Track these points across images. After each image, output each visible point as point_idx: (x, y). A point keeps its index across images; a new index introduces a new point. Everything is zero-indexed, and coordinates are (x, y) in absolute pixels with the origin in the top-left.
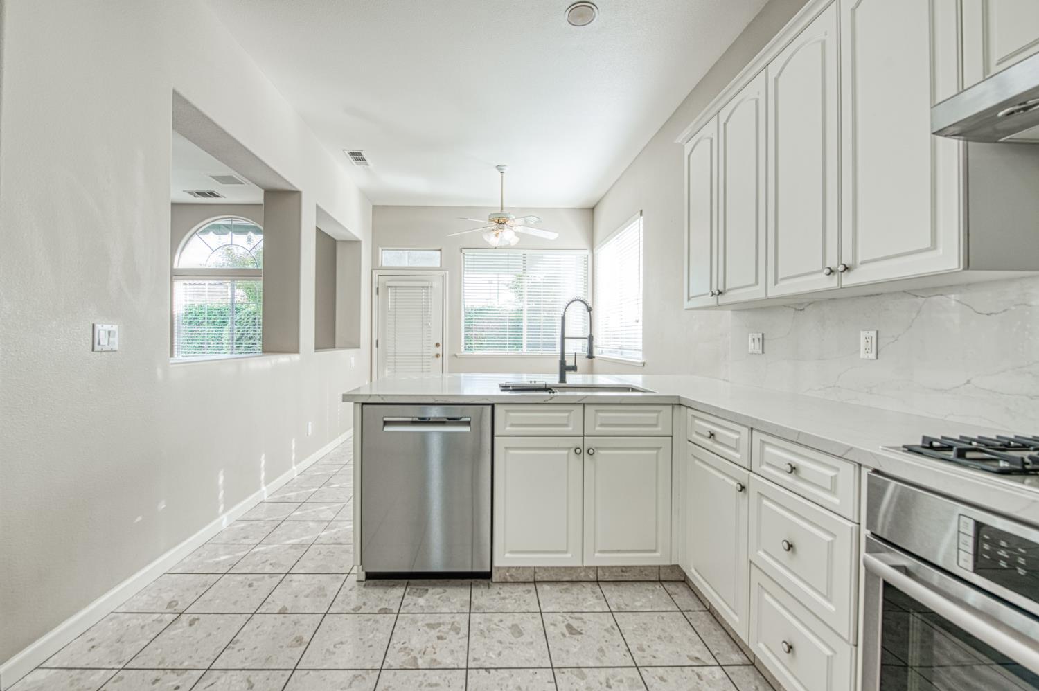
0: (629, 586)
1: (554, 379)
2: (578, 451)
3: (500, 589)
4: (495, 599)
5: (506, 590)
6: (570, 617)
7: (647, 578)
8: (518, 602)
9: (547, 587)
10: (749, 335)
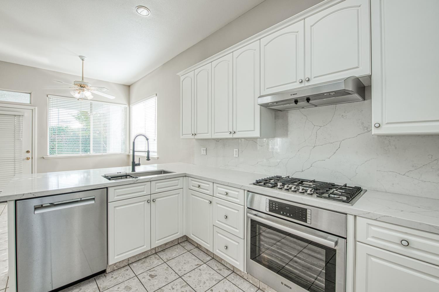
0: (168, 250)
1: (129, 171)
2: (149, 201)
3: (112, 275)
4: (111, 280)
5: (115, 275)
6: (149, 272)
7: (174, 244)
8: (124, 277)
9: (135, 264)
10: (202, 148)
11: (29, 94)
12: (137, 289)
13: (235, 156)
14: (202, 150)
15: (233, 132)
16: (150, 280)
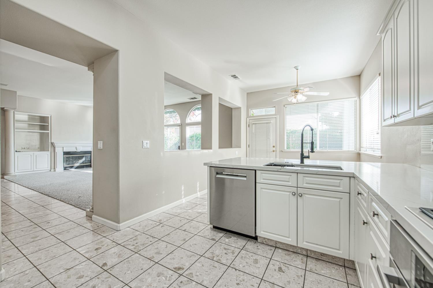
2: (294, 194)
3: (259, 245)
4: (255, 248)
5: (261, 247)
6: (283, 265)
8: (263, 252)
9: (280, 251)
11: (275, 107)
12: (259, 268)
16: (275, 270)
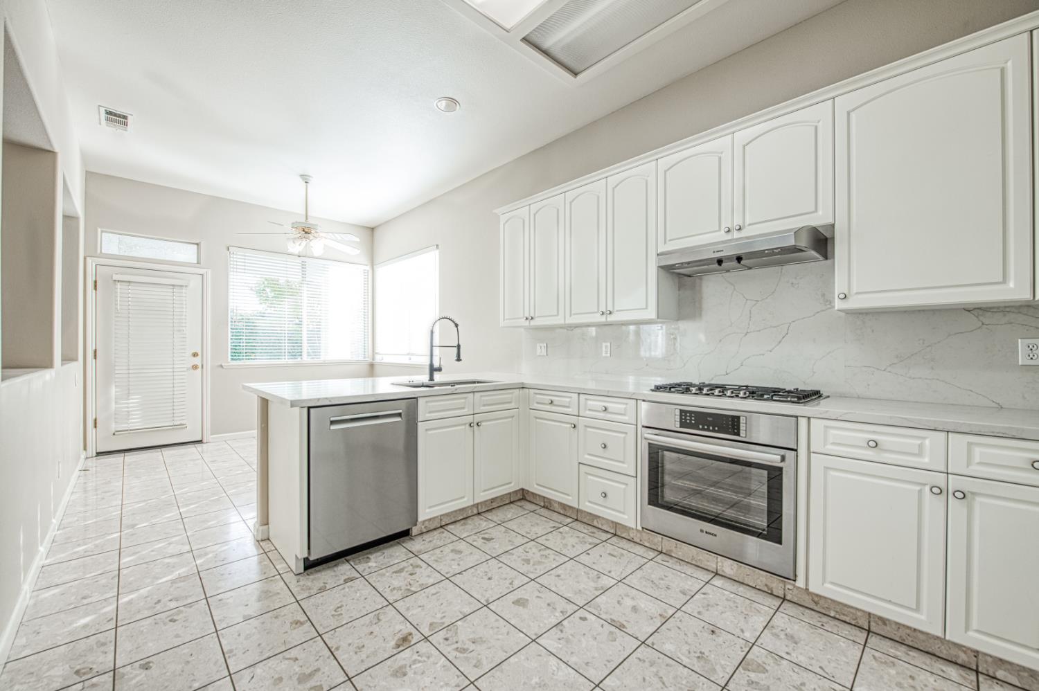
0: (497, 510)
1: (425, 378)
2: (472, 425)
3: (422, 538)
4: (424, 544)
5: (429, 536)
6: (480, 534)
8: (442, 540)
9: (453, 526)
10: (538, 345)
11: (196, 246)
12: (471, 553)
13: (604, 354)
14: (538, 348)
15: (608, 312)
16: (485, 543)
